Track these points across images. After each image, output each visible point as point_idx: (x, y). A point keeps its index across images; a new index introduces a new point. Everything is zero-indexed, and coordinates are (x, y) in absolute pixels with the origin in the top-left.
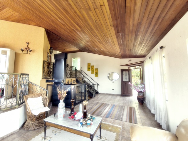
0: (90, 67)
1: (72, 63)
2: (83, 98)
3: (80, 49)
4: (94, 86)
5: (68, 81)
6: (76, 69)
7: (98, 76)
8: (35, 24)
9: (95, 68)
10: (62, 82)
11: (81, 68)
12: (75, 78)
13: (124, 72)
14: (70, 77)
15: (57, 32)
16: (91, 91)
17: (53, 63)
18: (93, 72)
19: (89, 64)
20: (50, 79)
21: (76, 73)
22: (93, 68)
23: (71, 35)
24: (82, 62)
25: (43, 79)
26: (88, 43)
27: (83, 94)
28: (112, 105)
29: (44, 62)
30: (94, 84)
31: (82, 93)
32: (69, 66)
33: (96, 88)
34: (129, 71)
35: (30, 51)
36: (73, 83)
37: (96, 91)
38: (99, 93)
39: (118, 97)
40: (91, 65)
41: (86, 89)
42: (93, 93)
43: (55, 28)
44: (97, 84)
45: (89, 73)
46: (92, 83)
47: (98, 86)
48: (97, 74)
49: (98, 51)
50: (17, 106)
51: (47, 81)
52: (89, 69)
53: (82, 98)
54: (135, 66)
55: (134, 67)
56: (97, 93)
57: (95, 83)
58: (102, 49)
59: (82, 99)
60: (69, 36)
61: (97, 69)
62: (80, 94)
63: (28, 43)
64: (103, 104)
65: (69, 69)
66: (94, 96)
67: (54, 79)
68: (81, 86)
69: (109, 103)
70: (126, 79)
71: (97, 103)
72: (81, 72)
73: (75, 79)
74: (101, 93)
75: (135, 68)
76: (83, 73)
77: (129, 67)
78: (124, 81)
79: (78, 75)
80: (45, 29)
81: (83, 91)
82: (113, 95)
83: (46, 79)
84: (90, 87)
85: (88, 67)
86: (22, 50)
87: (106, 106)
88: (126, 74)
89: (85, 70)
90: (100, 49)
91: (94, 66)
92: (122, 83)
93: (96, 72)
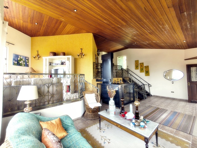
0: (138, 65)
1: (118, 62)
2: (132, 99)
3: (126, 46)
4: (144, 87)
5: (115, 81)
6: (122, 68)
7: (149, 75)
8: (85, 31)
9: (145, 65)
10: (110, 81)
11: (128, 66)
12: (121, 77)
13: (193, 69)
14: (117, 77)
15: (102, 33)
16: (141, 92)
17: (101, 64)
18: (142, 70)
20: (99, 79)
21: (122, 73)
22: (142, 66)
23: (117, 33)
24: (128, 60)
25: (93, 78)
26: (135, 38)
27: (132, 95)
28: (172, 111)
29: (94, 63)
30: (144, 85)
31: (130, 93)
32: (115, 65)
33: (147, 89)
35: (84, 55)
36: (119, 83)
37: (147, 92)
38: (151, 96)
39: (183, 104)
40: (140, 62)
41: (135, 89)
42: (144, 95)
43: (101, 30)
44: (149, 84)
45: (138, 72)
46: (141, 83)
47: (149, 87)
48: (147, 73)
49: (148, 44)
50: (79, 99)
51: (97, 80)
52: (137, 67)
53: (130, 98)
56: (149, 95)
57: (145, 83)
58: (154, 42)
59: (130, 100)
60: (114, 35)
61: (148, 66)
62: (128, 95)
63: (82, 49)
64: (158, 108)
65: (115, 69)
66: (145, 98)
67: (102, 79)
68: (128, 86)
69: (167, 109)
71: (150, 106)
72: (128, 71)
73: (121, 79)
74: (154, 96)
76: (130, 72)
78: (193, 82)
79: (125, 75)
80: (93, 33)
81: (132, 91)
82: (174, 99)
83: (96, 78)
84: (140, 87)
85: (136, 65)
86: (78, 56)
87: (162, 112)
89: (133, 68)
90: (152, 42)
91: (143, 63)
92: (188, 84)
93: (146, 70)
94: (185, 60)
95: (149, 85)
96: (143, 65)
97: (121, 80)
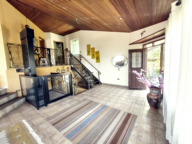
0: (91, 50)
1: (71, 47)
9: (96, 50)
11: (80, 52)
13: (134, 54)
18: (93, 57)
19: (89, 46)
24: (81, 44)
25: (10, 67)
29: (8, 44)
34: (142, 51)
36: (66, 72)
38: (101, 83)
40: (91, 47)
41: (72, 80)
42: (89, 85)
45: (89, 58)
47: (99, 74)
48: (98, 59)
51: (19, 71)
52: (89, 53)
54: (153, 42)
55: (151, 45)
61: (98, 52)
69: (100, 102)
70: (137, 64)
71: (85, 99)
72: (80, 57)
73: (69, 66)
74: (103, 84)
75: (153, 46)
77: (143, 45)
78: (133, 68)
85: (88, 50)
88: (137, 56)
89: (85, 54)
91: (94, 48)
92: (129, 70)
93: (97, 56)
94: (130, 44)
95: (99, 73)
96: (94, 50)
97: (68, 68)
